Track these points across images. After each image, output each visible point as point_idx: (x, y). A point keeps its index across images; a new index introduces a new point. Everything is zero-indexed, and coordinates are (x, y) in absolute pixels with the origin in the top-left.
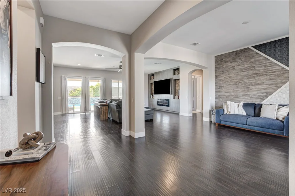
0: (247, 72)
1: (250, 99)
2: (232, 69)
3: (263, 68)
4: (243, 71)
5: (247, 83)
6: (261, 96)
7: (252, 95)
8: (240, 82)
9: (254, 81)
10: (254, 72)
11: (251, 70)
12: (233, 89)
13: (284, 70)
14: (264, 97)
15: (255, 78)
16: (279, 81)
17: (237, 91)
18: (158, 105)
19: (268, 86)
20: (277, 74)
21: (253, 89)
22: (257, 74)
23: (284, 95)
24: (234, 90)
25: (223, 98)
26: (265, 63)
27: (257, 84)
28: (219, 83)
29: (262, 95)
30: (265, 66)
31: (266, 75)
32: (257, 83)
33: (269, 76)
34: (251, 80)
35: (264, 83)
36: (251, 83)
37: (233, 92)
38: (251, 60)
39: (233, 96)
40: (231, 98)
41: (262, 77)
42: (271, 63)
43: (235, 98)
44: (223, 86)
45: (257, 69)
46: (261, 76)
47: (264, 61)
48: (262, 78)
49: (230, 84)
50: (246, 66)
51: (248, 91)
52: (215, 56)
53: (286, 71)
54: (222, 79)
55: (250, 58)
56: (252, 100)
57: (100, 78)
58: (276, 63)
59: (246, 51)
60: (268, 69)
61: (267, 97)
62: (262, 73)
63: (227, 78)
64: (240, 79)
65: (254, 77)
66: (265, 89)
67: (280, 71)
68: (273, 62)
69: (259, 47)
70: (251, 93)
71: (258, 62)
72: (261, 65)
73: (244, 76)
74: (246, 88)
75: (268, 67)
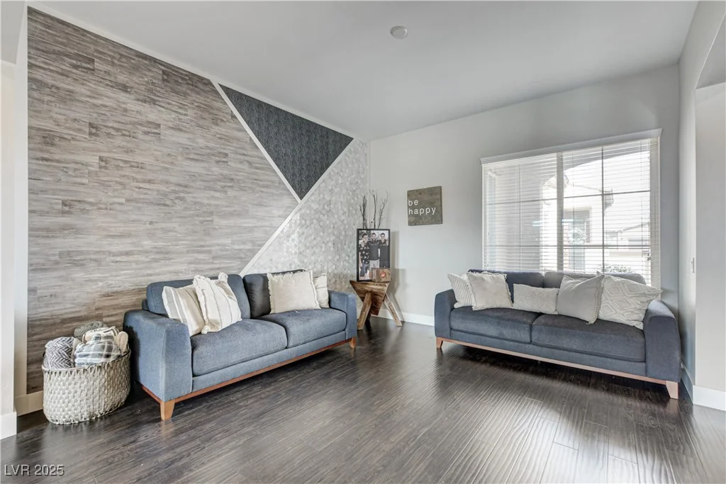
0: (206, 165)
1: (213, 263)
2: (147, 133)
3: (245, 167)
4: (192, 157)
5: (201, 204)
6: (240, 250)
7: (217, 248)
8: (177, 198)
9: (225, 203)
10: (225, 172)
11: (218, 162)
12: (151, 223)
13: (282, 186)
14: (248, 254)
15: (226, 192)
16: (275, 212)
17: (166, 231)
19: (255, 221)
20: (272, 194)
21: (220, 228)
22: (232, 179)
24: (156, 226)
25: (93, 264)
26: (250, 156)
27: (231, 214)
28: (63, 178)
29: (242, 247)
30: (250, 163)
31: (253, 190)
32: (231, 209)
33: (257, 195)
34: (213, 197)
35: (247, 211)
36: (217, 206)
37: (151, 235)
38: (216, 129)
39: (147, 252)
40: (137, 262)
41: (244, 193)
42: (261, 161)
43: (156, 260)
44: (91, 204)
45: (233, 164)
46: (242, 189)
47: (247, 146)
48: (243, 197)
49: (135, 196)
50: (201, 142)
51: (207, 233)
53: (285, 190)
54: (87, 165)
55: (215, 122)
56: (218, 266)
58: (270, 165)
59: (200, 85)
60: (255, 174)
61: (253, 253)
63: (121, 164)
64: (180, 185)
65: (223, 187)
66: (250, 230)
67: (277, 187)
68: (266, 159)
69: (237, 98)
70: (215, 241)
71: (234, 145)
72: (242, 157)
73: (193, 178)
74: (202, 222)
75: (257, 168)
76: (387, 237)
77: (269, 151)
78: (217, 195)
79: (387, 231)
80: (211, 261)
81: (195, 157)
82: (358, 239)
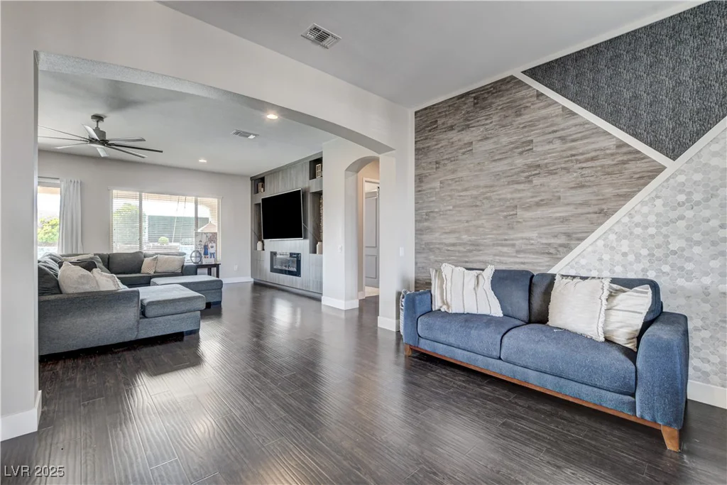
0: (509, 161)
1: (516, 257)
2: (464, 154)
3: (557, 145)
4: (496, 158)
5: (506, 200)
6: (550, 244)
7: (521, 241)
8: (484, 198)
9: (529, 194)
10: (529, 161)
11: (521, 153)
12: (467, 222)
13: (625, 150)
14: (560, 249)
15: (531, 182)
16: (609, 191)
17: (477, 227)
18: (273, 270)
19: (570, 208)
20: (602, 166)
21: (525, 221)
22: (539, 166)
23: (625, 243)
24: (470, 224)
25: (437, 251)
26: (563, 129)
27: (538, 204)
28: (426, 200)
29: (552, 241)
30: (562, 139)
31: (567, 170)
32: (537, 199)
33: (575, 174)
34: (519, 191)
35: (559, 198)
36: (520, 198)
37: (467, 231)
38: (519, 120)
39: (465, 244)
40: (459, 252)
41: (555, 176)
42: (581, 129)
43: (470, 251)
44: (437, 212)
45: (539, 149)
46: (551, 173)
47: (559, 120)
48: (553, 182)
49: (458, 202)
50: (505, 140)
51: (511, 227)
52: (416, 113)
53: (630, 153)
54: (434, 188)
55: (519, 114)
56: (521, 260)
57: (58, 182)
58: (597, 128)
59: (503, 87)
60: (571, 149)
61: (568, 248)
62: (554, 164)
63: (450, 182)
64: (486, 187)
65: (528, 177)
66: (564, 220)
67: (612, 155)
68: (589, 123)
70: (520, 235)
71: (541, 126)
72: (551, 136)
73: (498, 177)
74: (506, 217)
75: (573, 141)
77: (596, 110)
78: (521, 187)
80: (514, 254)
81: (499, 157)
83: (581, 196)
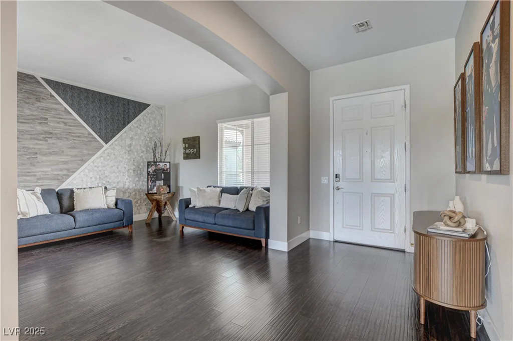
0: (32, 125)
1: (37, 182)
3: (62, 125)
5: (29, 148)
6: (58, 174)
7: (40, 173)
9: (47, 148)
10: (46, 129)
11: (40, 123)
13: (90, 136)
14: (64, 177)
15: (47, 141)
16: (85, 152)
19: (69, 157)
20: (83, 141)
21: (42, 162)
22: (51, 133)
23: (91, 173)
26: (65, 119)
27: (50, 153)
30: (65, 123)
31: (67, 139)
32: (51, 151)
33: (71, 142)
34: (39, 144)
35: (63, 152)
36: (40, 149)
38: (39, 104)
41: (61, 141)
42: (74, 122)
45: (52, 124)
46: (58, 138)
47: (62, 113)
48: (60, 143)
50: (28, 112)
51: (32, 164)
53: (93, 138)
55: (38, 100)
56: (41, 184)
58: (80, 123)
59: (27, 79)
60: (69, 129)
61: (68, 176)
62: (60, 134)
65: (44, 138)
66: (65, 163)
67: (86, 137)
68: (77, 120)
69: (55, 85)
70: (39, 170)
71: (53, 113)
72: (59, 120)
73: (22, 133)
74: (28, 158)
75: (70, 126)
76: (168, 166)
77: (80, 115)
78: (40, 142)
79: (169, 163)
80: (36, 181)
81: (23, 121)
82: (148, 168)
83: (74, 152)
